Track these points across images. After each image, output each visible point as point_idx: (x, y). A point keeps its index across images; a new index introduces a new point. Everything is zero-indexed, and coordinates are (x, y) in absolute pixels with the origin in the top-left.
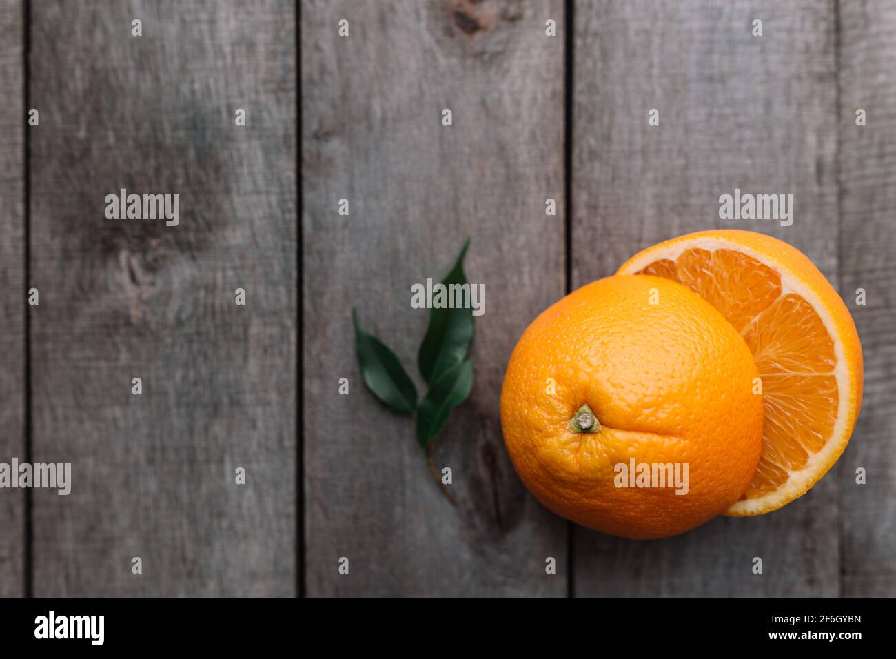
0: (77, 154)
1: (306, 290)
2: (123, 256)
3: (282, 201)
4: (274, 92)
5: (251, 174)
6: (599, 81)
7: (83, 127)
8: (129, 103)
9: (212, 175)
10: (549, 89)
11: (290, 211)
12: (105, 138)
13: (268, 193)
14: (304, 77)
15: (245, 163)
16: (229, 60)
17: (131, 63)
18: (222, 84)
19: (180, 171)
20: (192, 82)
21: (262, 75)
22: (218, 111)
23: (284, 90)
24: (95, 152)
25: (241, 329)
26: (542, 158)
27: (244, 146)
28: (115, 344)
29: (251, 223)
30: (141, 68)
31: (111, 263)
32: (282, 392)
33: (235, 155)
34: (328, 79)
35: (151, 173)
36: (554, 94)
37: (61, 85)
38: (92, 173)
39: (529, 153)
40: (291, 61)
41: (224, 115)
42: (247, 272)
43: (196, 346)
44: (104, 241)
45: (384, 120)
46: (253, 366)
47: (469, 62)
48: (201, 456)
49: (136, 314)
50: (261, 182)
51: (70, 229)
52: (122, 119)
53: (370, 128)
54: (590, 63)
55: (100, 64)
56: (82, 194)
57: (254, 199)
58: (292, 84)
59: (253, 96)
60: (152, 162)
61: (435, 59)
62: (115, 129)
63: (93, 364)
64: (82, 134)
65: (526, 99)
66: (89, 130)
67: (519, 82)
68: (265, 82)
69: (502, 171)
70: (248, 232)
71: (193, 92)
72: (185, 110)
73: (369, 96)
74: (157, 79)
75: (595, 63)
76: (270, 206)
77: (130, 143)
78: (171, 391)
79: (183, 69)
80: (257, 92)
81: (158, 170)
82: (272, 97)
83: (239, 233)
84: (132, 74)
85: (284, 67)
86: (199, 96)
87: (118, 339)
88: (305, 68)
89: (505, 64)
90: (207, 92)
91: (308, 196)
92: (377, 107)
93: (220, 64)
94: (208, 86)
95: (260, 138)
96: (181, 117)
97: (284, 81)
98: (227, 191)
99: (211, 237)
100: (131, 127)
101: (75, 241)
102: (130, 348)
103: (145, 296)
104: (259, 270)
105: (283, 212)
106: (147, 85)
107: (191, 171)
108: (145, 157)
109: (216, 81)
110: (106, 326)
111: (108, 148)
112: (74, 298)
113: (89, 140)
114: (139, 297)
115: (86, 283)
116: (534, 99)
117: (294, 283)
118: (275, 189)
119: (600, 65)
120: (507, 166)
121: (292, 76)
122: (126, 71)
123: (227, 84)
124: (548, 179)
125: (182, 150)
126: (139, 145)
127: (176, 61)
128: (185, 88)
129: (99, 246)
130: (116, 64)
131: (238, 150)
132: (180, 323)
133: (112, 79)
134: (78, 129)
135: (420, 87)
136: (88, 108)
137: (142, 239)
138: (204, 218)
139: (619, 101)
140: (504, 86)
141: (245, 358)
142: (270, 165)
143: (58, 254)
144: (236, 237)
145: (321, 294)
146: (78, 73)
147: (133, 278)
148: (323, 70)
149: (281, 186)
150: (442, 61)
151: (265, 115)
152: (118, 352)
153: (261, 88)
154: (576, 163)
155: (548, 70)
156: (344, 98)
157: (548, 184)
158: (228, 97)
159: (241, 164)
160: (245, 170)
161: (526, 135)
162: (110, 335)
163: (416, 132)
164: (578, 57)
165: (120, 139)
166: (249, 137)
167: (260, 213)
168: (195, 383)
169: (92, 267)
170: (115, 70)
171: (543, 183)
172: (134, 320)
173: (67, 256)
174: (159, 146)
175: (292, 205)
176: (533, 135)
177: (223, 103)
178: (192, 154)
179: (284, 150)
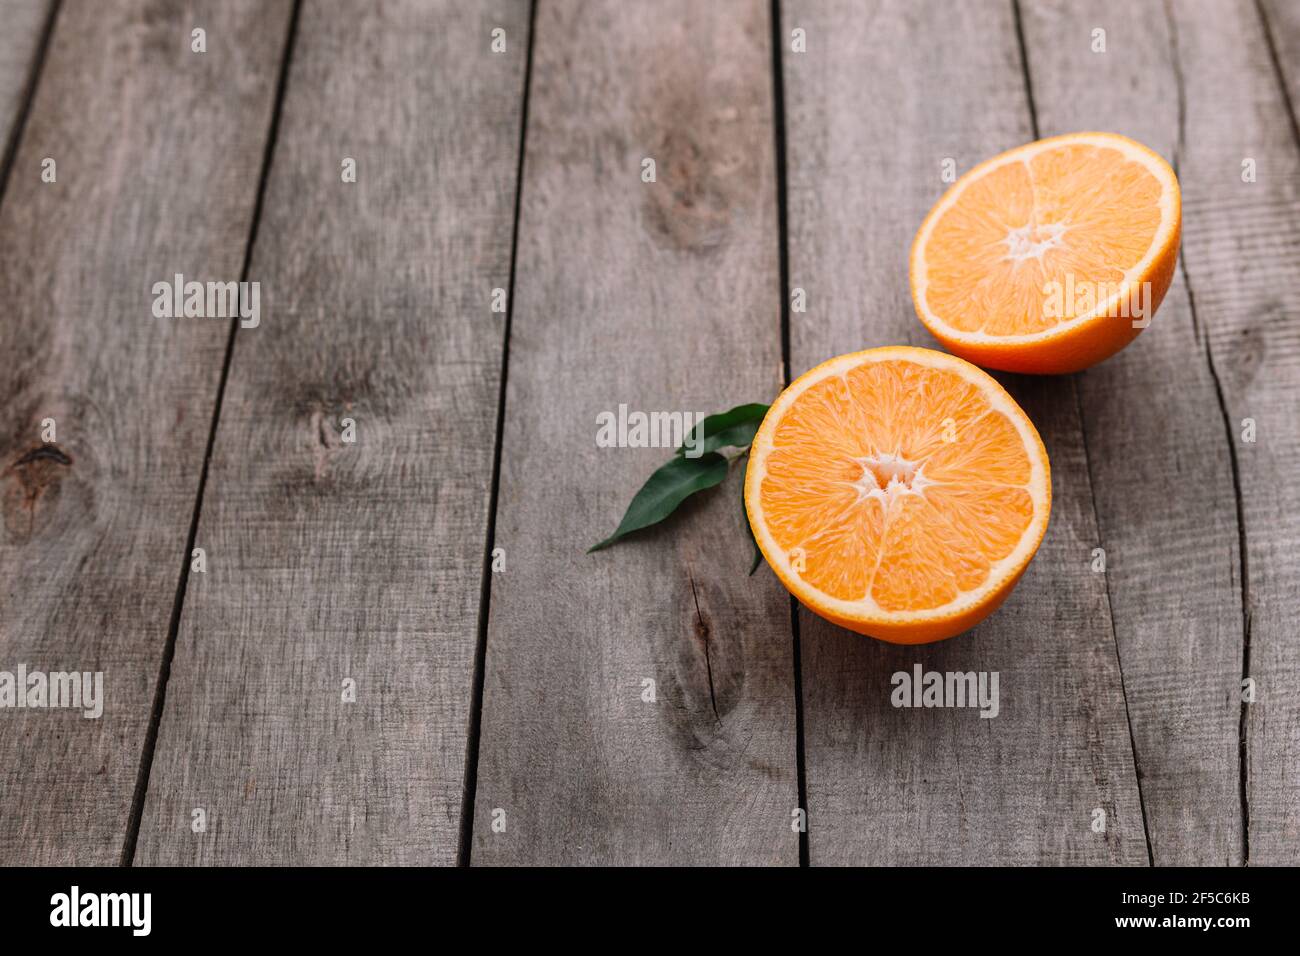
0: (284, 327)
1: (504, 454)
2: (315, 418)
3: (487, 371)
4: (489, 277)
5: (458, 346)
6: (814, 271)
7: (295, 304)
8: (343, 284)
9: (418, 346)
10: (765, 276)
11: (494, 380)
12: (316, 313)
13: (473, 363)
14: (519, 266)
15: (452, 336)
16: (446, 250)
17: (350, 252)
18: (437, 270)
19: (386, 343)
20: (408, 268)
21: (477, 262)
22: (431, 292)
23: (498, 275)
24: (303, 325)
25: (431, 491)
26: (758, 335)
27: (453, 322)
28: (293, 504)
29: (453, 389)
30: (359, 255)
31: (302, 424)
32: (468, 554)
33: (444, 330)
34: (542, 267)
35: (356, 344)
36: (769, 282)
37: (279, 269)
38: (297, 344)
39: (744, 331)
40: (507, 252)
41: (436, 295)
42: (443, 435)
43: (379, 507)
44: (297, 405)
45: (596, 303)
46: (441, 528)
47: (684, 253)
48: (371, 624)
49: (320, 472)
50: (467, 352)
51: (266, 394)
52: (335, 298)
53: (582, 308)
54: (804, 258)
55: (320, 253)
56: (283, 363)
57: (459, 368)
58: (506, 270)
59: (467, 280)
60: (359, 335)
61: (649, 251)
62: (326, 307)
63: (267, 523)
64: (293, 310)
65: (740, 286)
66: (300, 306)
67: (733, 271)
68: (480, 268)
69: (716, 346)
70: (448, 398)
71: (408, 276)
72: (398, 291)
73: (582, 281)
74: (374, 265)
75: (810, 258)
76: (474, 375)
77: (339, 318)
78: (347, 552)
79: (401, 257)
80: (471, 277)
81: (363, 341)
82: (486, 281)
83: (438, 399)
84: (350, 261)
85: (501, 257)
86: (413, 279)
87: (296, 498)
88: (520, 259)
89: (719, 256)
90: (422, 277)
91: (515, 368)
92: (590, 292)
93: (437, 253)
94: (423, 271)
95: (470, 315)
96: (393, 297)
97: (498, 267)
98: (432, 362)
99: (410, 402)
100: (342, 303)
101: (268, 405)
102: (308, 507)
103: (332, 457)
104: (457, 434)
105: (487, 380)
106: (362, 271)
107: (397, 342)
108: (352, 330)
109: (432, 267)
110: (288, 486)
111: (317, 322)
112: (258, 457)
113: (298, 316)
114: (327, 456)
115: (271, 445)
116: (749, 285)
117: (492, 446)
118: (482, 359)
119: (814, 259)
120: (721, 342)
121: (508, 264)
122: (344, 260)
123: (442, 269)
124: (764, 354)
125: (390, 324)
126: (348, 320)
127: (395, 251)
128: (400, 274)
129: (292, 409)
130: (335, 252)
131: (447, 325)
132: (366, 483)
133: (331, 266)
134: (289, 307)
135: (634, 273)
136: (302, 289)
137: (338, 402)
138: (404, 385)
139: (836, 288)
140: (719, 274)
141: (432, 521)
142: (478, 339)
143: (249, 416)
144: (435, 402)
145: (520, 459)
146: (298, 259)
147: (323, 440)
148: (537, 260)
149: (487, 357)
150: (657, 254)
151: (477, 296)
152: (296, 512)
153: (475, 273)
154: (793, 342)
155: (763, 261)
156: (557, 281)
157: (765, 359)
158: (441, 280)
159: (448, 337)
160: (452, 342)
161: (741, 316)
162: (289, 495)
163: (628, 312)
164: (793, 252)
165: (330, 314)
166: (458, 315)
167: (463, 380)
168: (374, 545)
169: (282, 429)
170: (334, 258)
171: (760, 359)
172: (317, 480)
173: (257, 418)
174: (367, 321)
175: (497, 375)
176: (748, 317)
177: (436, 285)
178: (400, 328)
179: (492, 325)
